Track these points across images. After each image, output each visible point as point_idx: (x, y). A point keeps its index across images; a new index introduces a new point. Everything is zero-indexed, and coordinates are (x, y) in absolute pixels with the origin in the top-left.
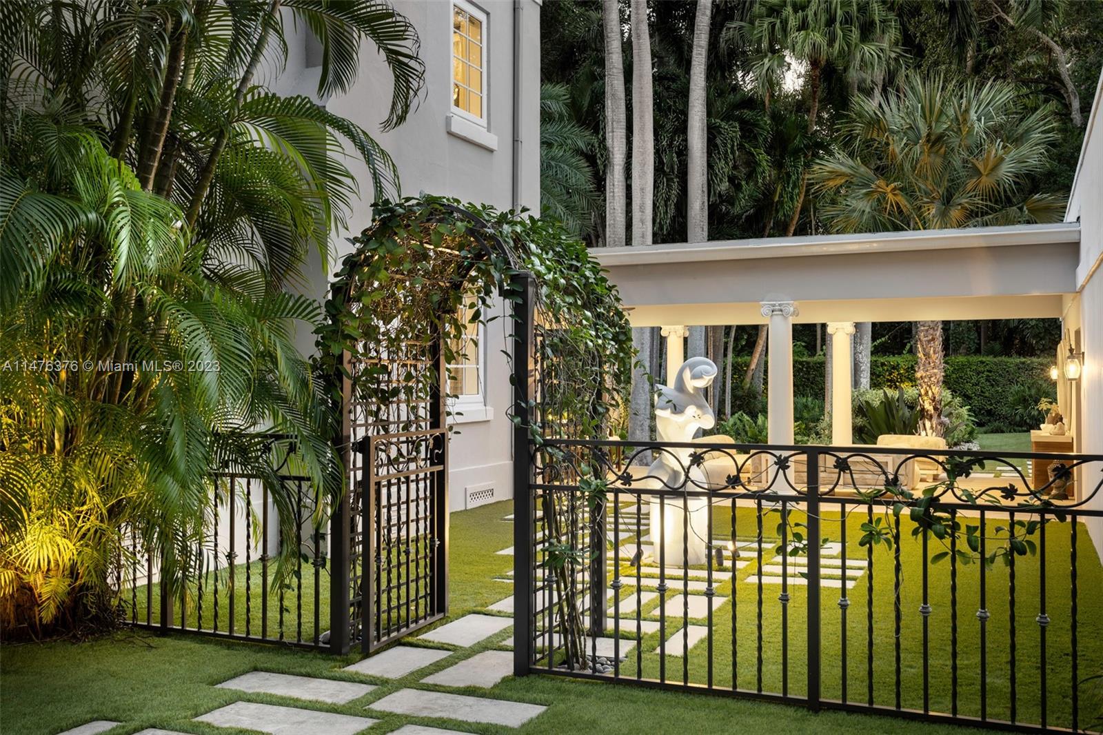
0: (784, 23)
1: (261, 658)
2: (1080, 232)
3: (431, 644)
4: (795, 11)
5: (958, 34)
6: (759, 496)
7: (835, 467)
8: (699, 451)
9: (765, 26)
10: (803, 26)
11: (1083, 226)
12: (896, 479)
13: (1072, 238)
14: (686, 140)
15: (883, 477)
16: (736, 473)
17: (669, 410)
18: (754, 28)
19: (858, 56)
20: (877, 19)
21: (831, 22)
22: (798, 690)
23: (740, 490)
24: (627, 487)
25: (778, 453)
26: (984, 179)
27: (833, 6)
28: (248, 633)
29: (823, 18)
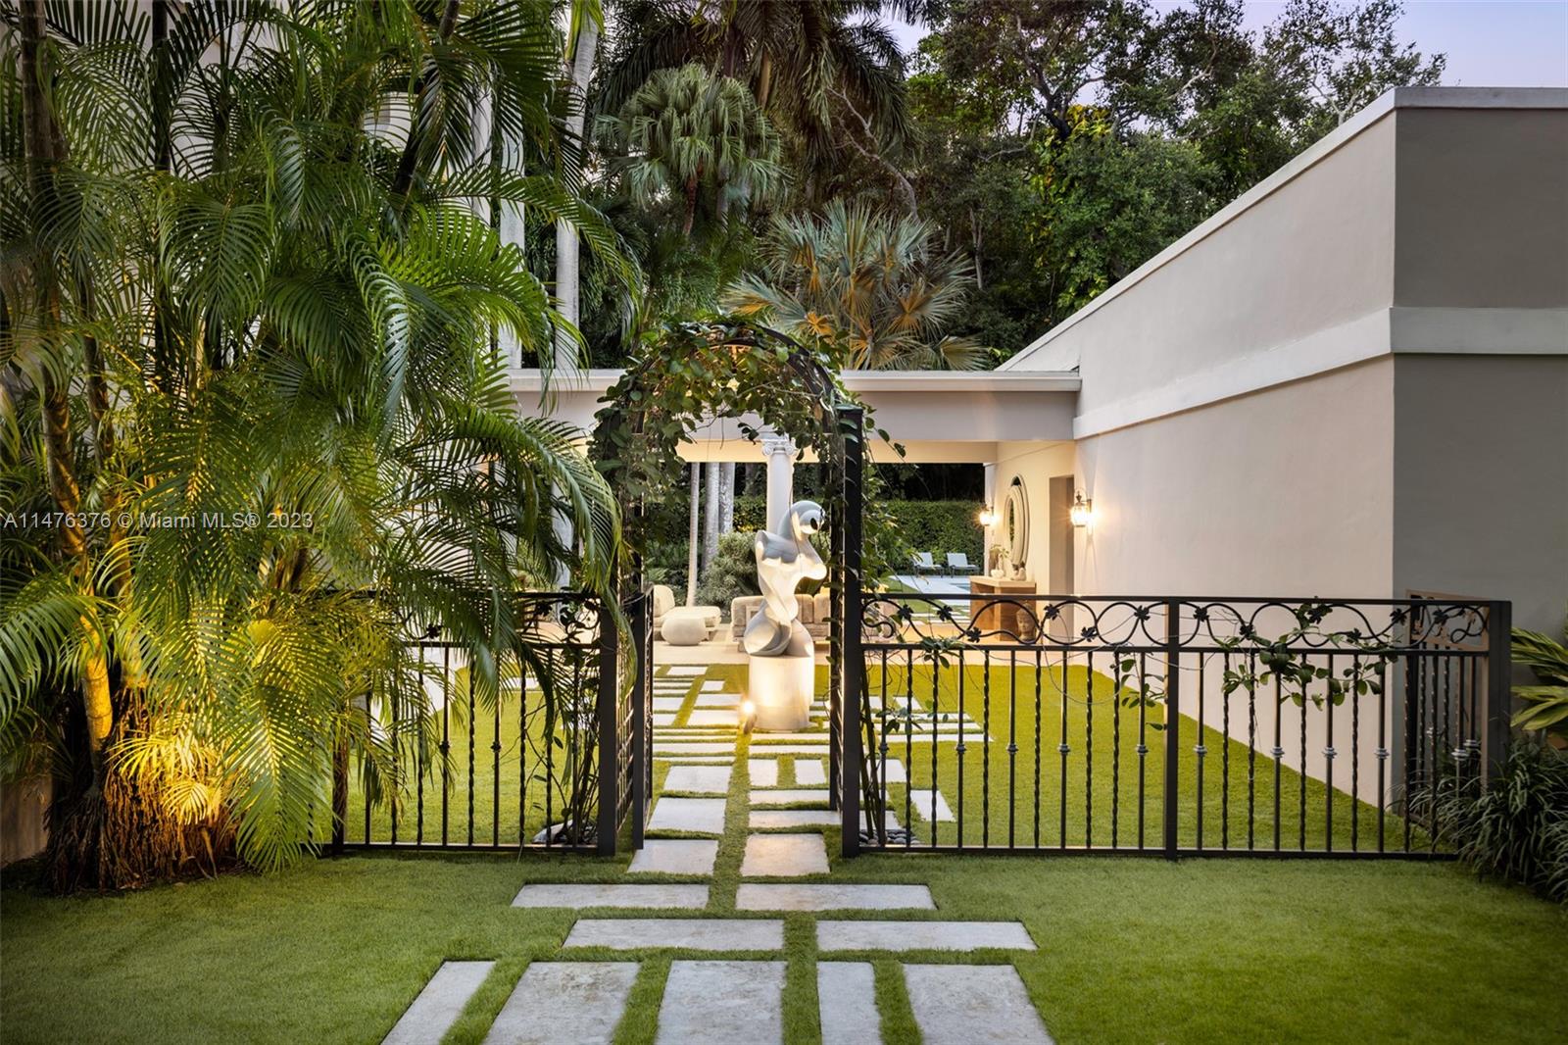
0: (667, 126)
1: (543, 869)
2: (1081, 381)
3: (677, 834)
4: (680, 115)
5: (818, 159)
6: (1117, 649)
7: (1195, 617)
8: (1055, 603)
9: (645, 125)
10: (688, 131)
11: (1083, 375)
12: (1251, 626)
13: (1072, 387)
14: (555, 245)
15: (1240, 625)
16: (1092, 625)
17: (780, 559)
18: (631, 127)
19: (746, 173)
20: (764, 134)
21: (716, 129)
22: (1155, 841)
23: (1096, 642)
24: (975, 643)
25: (1137, 604)
26: (907, 317)
27: (721, 114)
28: (471, 840)
29: (707, 122)
